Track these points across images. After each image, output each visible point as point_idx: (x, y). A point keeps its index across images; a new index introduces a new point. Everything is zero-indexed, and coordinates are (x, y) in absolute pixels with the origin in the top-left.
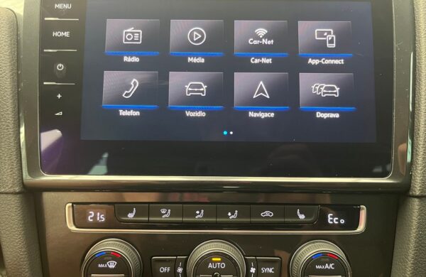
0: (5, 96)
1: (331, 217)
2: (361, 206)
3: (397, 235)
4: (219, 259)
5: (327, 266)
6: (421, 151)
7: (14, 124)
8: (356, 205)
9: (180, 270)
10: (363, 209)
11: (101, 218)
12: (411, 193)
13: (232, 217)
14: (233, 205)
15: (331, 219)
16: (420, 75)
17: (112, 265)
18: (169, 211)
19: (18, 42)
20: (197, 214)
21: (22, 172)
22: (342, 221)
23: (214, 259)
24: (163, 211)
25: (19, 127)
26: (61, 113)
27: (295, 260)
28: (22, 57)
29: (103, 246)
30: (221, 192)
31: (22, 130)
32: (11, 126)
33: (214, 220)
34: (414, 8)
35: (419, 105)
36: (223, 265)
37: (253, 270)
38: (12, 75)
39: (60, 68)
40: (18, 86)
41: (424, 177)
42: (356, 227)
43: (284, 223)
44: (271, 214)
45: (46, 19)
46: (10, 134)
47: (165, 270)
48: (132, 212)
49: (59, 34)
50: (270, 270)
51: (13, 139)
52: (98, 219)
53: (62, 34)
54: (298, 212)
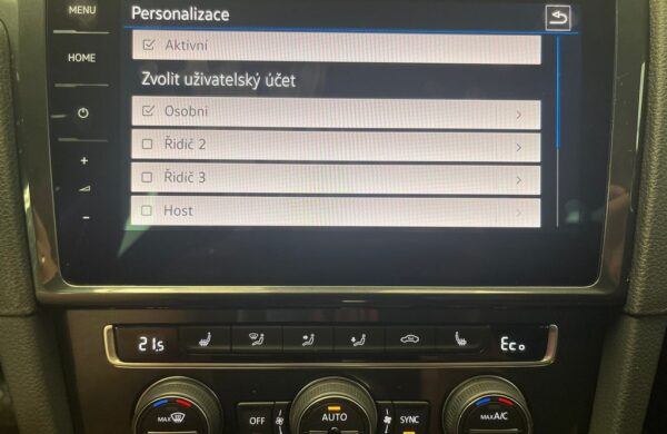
1: (505, 341)
2: (552, 325)
5: (497, 416)
8: (544, 325)
9: (280, 421)
10: (554, 329)
11: (158, 346)
12: (626, 310)
13: (358, 343)
14: (358, 326)
15: (506, 344)
16: (652, 129)
18: (262, 335)
20: (305, 341)
22: (522, 347)
23: (330, 408)
24: (253, 336)
26: (87, 189)
27: (451, 407)
29: (163, 390)
30: (339, 308)
33: (329, 348)
36: (344, 417)
37: (388, 420)
38: (6, 129)
39: (83, 114)
41: (647, 287)
42: (543, 358)
43: (435, 352)
44: (415, 339)
45: (56, 32)
46: (10, 225)
47: (257, 420)
48: (205, 338)
49: (78, 57)
50: (414, 420)
51: (15, 233)
52: (154, 347)
53: (83, 57)
54: (457, 336)
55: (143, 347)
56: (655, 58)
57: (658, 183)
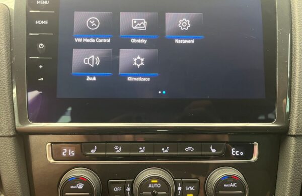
0: (2, 67)
1: (234, 150)
2: (255, 143)
3: (279, 163)
4: (156, 181)
5: (231, 185)
6: (296, 103)
7: (9, 86)
8: (251, 142)
9: (128, 189)
10: (256, 145)
11: (72, 153)
12: (289, 133)
13: (165, 151)
14: (165, 143)
15: (234, 152)
16: (295, 51)
17: (80, 186)
18: (121, 147)
19: (11, 28)
20: (140, 150)
21: (15, 121)
22: (242, 154)
23: (152, 181)
24: (116, 148)
25: (12, 89)
26: (42, 79)
27: (209, 181)
28: (13, 39)
29: (74, 173)
30: (155, 134)
31: (15, 91)
32: (7, 88)
33: (152, 153)
34: (290, 5)
35: (295, 72)
36: (159, 186)
37: (180, 188)
38: (7, 52)
39: (41, 46)
40: (11, 60)
41: (298, 122)
42: (251, 157)
43: (202, 155)
44: (192, 149)
45: (31, 11)
46: (6, 94)
47: (118, 189)
48: (94, 149)
49: (40, 22)
50: (192, 188)
51: (8, 98)
52: (70, 154)
53: (42, 22)
54: (211, 148)
55: (65, 154)
56: (295, 22)
57: (300, 75)
